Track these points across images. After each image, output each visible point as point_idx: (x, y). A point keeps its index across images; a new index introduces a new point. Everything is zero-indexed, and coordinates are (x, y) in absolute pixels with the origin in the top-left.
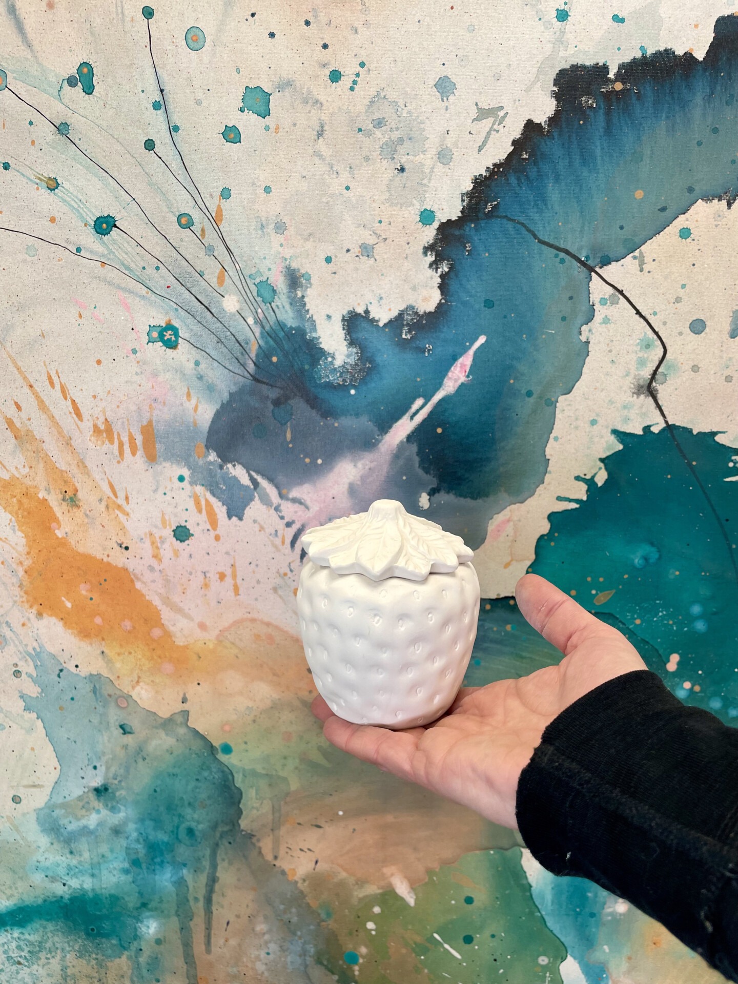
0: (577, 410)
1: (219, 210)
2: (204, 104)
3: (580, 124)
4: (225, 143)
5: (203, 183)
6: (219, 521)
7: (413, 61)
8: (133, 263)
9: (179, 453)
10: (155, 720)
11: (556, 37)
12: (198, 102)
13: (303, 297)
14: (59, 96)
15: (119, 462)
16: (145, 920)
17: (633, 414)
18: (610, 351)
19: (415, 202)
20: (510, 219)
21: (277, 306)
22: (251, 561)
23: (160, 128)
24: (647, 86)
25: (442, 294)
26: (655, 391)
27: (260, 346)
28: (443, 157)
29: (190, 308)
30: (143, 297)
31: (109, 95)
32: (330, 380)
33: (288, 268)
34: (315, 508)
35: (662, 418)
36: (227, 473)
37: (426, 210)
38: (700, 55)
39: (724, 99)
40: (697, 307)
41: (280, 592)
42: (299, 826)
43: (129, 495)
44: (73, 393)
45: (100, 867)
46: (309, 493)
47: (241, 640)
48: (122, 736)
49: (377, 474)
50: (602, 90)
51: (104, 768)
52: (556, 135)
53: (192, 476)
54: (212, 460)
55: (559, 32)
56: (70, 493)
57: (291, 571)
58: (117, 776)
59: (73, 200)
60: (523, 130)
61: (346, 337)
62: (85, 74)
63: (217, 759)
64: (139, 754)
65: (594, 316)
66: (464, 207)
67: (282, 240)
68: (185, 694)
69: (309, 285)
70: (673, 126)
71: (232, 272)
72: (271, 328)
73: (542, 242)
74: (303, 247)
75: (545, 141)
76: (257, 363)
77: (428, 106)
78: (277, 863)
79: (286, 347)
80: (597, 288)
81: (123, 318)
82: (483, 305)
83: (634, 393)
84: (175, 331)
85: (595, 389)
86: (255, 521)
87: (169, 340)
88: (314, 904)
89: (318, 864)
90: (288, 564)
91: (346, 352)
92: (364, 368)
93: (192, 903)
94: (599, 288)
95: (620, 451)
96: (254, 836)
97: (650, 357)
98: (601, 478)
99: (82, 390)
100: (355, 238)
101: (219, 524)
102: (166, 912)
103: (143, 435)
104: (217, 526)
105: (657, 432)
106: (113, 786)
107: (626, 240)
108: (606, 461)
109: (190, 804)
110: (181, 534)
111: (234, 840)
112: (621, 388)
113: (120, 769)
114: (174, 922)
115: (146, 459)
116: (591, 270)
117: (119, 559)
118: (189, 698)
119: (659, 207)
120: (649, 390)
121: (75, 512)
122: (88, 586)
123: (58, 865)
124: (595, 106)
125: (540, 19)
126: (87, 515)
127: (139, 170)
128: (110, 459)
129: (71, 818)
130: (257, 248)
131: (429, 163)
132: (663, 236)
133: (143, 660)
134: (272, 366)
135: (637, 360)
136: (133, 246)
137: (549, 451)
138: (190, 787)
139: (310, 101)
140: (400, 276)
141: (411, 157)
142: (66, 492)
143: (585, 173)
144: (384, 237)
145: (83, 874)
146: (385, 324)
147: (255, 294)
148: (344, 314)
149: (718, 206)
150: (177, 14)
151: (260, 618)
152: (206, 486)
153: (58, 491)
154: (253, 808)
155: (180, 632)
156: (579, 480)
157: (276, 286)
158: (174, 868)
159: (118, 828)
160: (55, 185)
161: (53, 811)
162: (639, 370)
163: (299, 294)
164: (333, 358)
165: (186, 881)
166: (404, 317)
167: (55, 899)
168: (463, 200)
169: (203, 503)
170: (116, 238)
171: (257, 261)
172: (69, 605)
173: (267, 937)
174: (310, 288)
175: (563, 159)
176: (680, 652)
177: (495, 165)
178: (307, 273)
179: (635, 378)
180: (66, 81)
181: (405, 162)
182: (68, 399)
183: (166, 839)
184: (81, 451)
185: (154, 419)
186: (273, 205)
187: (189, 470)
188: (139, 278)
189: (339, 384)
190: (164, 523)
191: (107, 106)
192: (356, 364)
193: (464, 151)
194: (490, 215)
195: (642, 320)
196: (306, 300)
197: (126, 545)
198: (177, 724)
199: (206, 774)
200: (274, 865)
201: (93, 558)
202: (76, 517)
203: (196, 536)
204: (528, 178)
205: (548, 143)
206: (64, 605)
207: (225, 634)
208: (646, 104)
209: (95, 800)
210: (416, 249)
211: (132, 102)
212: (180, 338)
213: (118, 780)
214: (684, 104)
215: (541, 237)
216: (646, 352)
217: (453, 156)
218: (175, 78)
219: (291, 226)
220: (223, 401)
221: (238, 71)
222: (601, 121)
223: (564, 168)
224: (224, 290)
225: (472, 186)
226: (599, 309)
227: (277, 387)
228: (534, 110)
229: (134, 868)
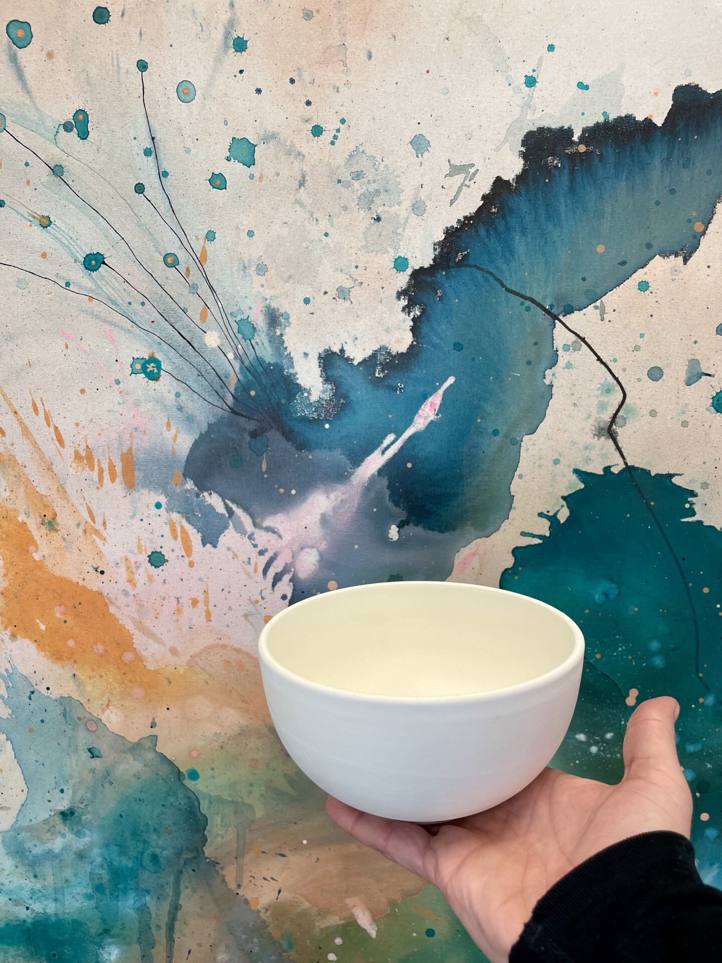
0: (540, 449)
1: (204, 251)
2: (193, 152)
3: (545, 182)
4: (212, 189)
5: (189, 225)
6: (193, 547)
7: (391, 120)
8: (119, 298)
9: (157, 481)
10: (123, 744)
11: (525, 102)
12: (188, 151)
13: (282, 335)
14: (55, 140)
15: (98, 488)
16: (106, 947)
17: (594, 454)
18: (573, 395)
19: (389, 249)
20: (479, 268)
21: (257, 343)
22: (223, 587)
23: (150, 173)
24: (609, 149)
25: (414, 336)
26: (615, 433)
27: (239, 380)
28: (417, 208)
29: (173, 342)
30: (128, 331)
31: (103, 141)
32: (306, 414)
33: (268, 307)
34: (287, 537)
35: (621, 459)
36: (203, 501)
37: (400, 257)
38: (659, 121)
39: (681, 162)
40: (654, 355)
41: (250, 618)
42: (263, 854)
43: (107, 521)
44: (57, 420)
45: (63, 891)
46: (282, 522)
47: (211, 666)
48: (90, 759)
49: (348, 505)
50: (567, 151)
51: (70, 792)
52: (523, 192)
53: (168, 503)
54: (189, 489)
55: (526, 98)
56: (49, 517)
57: (263, 598)
58: (84, 800)
59: (64, 237)
60: (493, 186)
61: (322, 374)
62: (80, 121)
63: (183, 784)
64: (106, 778)
65: (557, 361)
66: (436, 255)
67: (263, 282)
68: (154, 719)
69: (287, 324)
70: (633, 186)
71: (214, 309)
72: (251, 363)
73: (507, 290)
74: (283, 288)
75: (513, 197)
76: (236, 396)
77: (403, 161)
78: (241, 892)
79: (264, 381)
80: (561, 336)
81: (107, 350)
82: (452, 348)
83: (595, 435)
84: (158, 363)
85: (558, 430)
86: (229, 549)
87: (152, 372)
88: (276, 935)
89: (281, 894)
90: (260, 591)
91: (321, 388)
92: (339, 404)
93: (154, 931)
94: (563, 335)
95: (581, 489)
96: (217, 863)
97: (611, 401)
98: (564, 515)
99: (65, 418)
100: (332, 281)
101: (193, 550)
102: (128, 939)
103: (122, 462)
104: (191, 553)
105: (616, 472)
106: (80, 810)
107: (587, 291)
108: (568, 499)
109: (155, 830)
110: (157, 559)
111: (198, 868)
112: (583, 429)
113: (86, 793)
114: (136, 949)
115: (125, 486)
116: (555, 317)
117: (94, 583)
118: (157, 723)
119: (620, 261)
120: (609, 432)
121: (53, 536)
122: (62, 609)
123: (22, 888)
124: (560, 166)
125: (510, 85)
126: (64, 539)
127: (128, 211)
128: (90, 485)
129: (35, 842)
130: (239, 288)
131: (403, 214)
132: (623, 289)
133: (114, 683)
134: (250, 400)
135: (598, 404)
136: (120, 283)
137: (513, 488)
138: (155, 813)
139: (293, 153)
140: (375, 318)
141: (386, 208)
142: (45, 516)
143: (550, 228)
144: (360, 281)
145: (47, 898)
146: (359, 363)
147: (236, 331)
148: (321, 352)
149: (673, 262)
150: (170, 68)
151: (230, 645)
152: (182, 513)
153: (37, 515)
154: (218, 835)
155: (152, 656)
156: (542, 517)
157: (256, 324)
158: (137, 895)
159: (82, 853)
160: (48, 223)
161: (19, 834)
162: (600, 414)
163: (278, 332)
164: (310, 394)
165: (149, 908)
166: (377, 356)
167: (18, 923)
168: (435, 250)
169: (179, 529)
170: (104, 274)
171: (239, 300)
172: (43, 627)
174: (288, 326)
175: (529, 214)
176: (639, 687)
177: (466, 218)
178: (286, 312)
179: (595, 421)
180: (62, 127)
181: (381, 212)
182: (51, 426)
183: (130, 865)
184: (61, 476)
185: (134, 447)
186: (255, 248)
187: (166, 498)
188: (125, 312)
189: (314, 418)
190: (139, 547)
191: (100, 150)
192: (331, 400)
193: (437, 204)
194: (462, 264)
195: (602, 366)
196: (284, 338)
197: (102, 570)
198: (145, 749)
199: (172, 799)
200: (238, 894)
201: (68, 582)
202: (54, 540)
203: (170, 562)
204: (496, 230)
205: (516, 199)
206: (39, 627)
207: (197, 659)
208: (608, 165)
209: (61, 824)
210: (390, 293)
211: (124, 148)
212: (162, 371)
213: (84, 804)
214: (643, 167)
215: (508, 286)
216: (606, 397)
217: (426, 208)
218: (166, 127)
219: (272, 268)
220: (201, 432)
221: (226, 123)
222: (565, 180)
223: (530, 222)
224: (207, 326)
225: (444, 236)
226: (562, 354)
227: (254, 420)
228: (503, 168)
229: (97, 893)
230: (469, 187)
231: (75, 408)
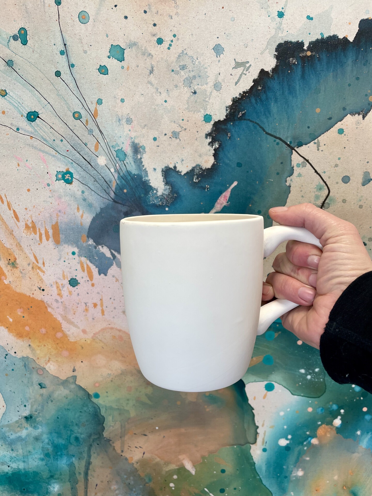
1: (96, 110)
2: (88, 53)
3: (288, 72)
4: (100, 75)
5: (87, 95)
6: (94, 276)
7: (202, 35)
8: (48, 137)
9: (72, 240)
10: (58, 381)
11: (277, 26)
12: (85, 52)
13: (141, 158)
14: (8, 45)
15: (39, 244)
16: (52, 484)
18: (301, 191)
19: (201, 110)
20: (251, 121)
21: (127, 163)
22: (110, 297)
23: (64, 65)
24: (323, 54)
25: (215, 159)
27: (117, 183)
28: (217, 87)
29: (79, 162)
30: (54, 156)
31: (36, 46)
32: (155, 203)
33: (133, 143)
36: (99, 251)
37: (207, 114)
38: (351, 39)
39: (363, 62)
40: (346, 169)
42: (135, 435)
43: (45, 262)
44: (14, 207)
45: (28, 457)
47: (105, 339)
48: (40, 389)
50: (300, 55)
51: (30, 406)
52: (276, 78)
53: (79, 252)
54: (91, 244)
55: (278, 23)
56: (12, 260)
58: (37, 410)
59: (15, 102)
60: (259, 74)
61: (164, 180)
62: (23, 34)
63: (91, 400)
64: (49, 398)
65: (293, 173)
66: (227, 113)
67: (130, 128)
68: (74, 367)
69: (144, 152)
70: (336, 75)
71: (102, 144)
72: (124, 174)
73: (267, 133)
74: (141, 132)
75: (270, 81)
76: (116, 193)
77: (209, 59)
78: (123, 454)
79: (131, 184)
80: (296, 159)
81: (42, 167)
82: (236, 165)
84: (71, 174)
86: (113, 276)
87: (68, 179)
88: (142, 475)
89: (145, 454)
91: (164, 188)
92: (174, 197)
93: (77, 475)
94: (296, 158)
96: (111, 440)
97: (322, 195)
99: (19, 205)
100: (169, 128)
101: (94, 277)
102: (63, 480)
103: (53, 230)
104: (93, 279)
106: (35, 415)
107: (310, 134)
109: (76, 424)
110: (74, 283)
111: (100, 443)
113: (39, 406)
114: (68, 485)
115: (54, 243)
116: (293, 149)
117: (39, 296)
118: (76, 369)
119: (328, 117)
121: (15, 271)
122: (22, 310)
123: (5, 456)
124: (296, 63)
125: (269, 16)
126: (21, 272)
127: (52, 87)
128: (35, 243)
129: (12, 432)
130: (116, 132)
131: (209, 90)
133: (52, 349)
134: (124, 194)
135: (315, 196)
136: (48, 128)
138: (77, 416)
139: (146, 54)
140: (193, 149)
141: (199, 86)
142: (10, 260)
143: (291, 98)
144: (185, 128)
145: (19, 461)
146: (185, 174)
147: (115, 156)
148: (163, 168)
149: (357, 118)
150: (74, 4)
151: (115, 327)
152: (87, 258)
153: (5, 259)
154: (110, 426)
155: (72, 334)
157: (127, 152)
158: (68, 458)
159: (37, 437)
160: (5, 94)
161: (2, 429)
162: (316, 201)
163: (139, 157)
164: (157, 191)
165: (74, 464)
166: (195, 170)
167: (4, 474)
168: (227, 110)
169: (85, 266)
170: (39, 123)
171: (117, 139)
172: (11, 320)
173: (117, 492)
174: (145, 153)
175: (279, 90)
177: (244, 92)
178: (143, 146)
180: (12, 37)
181: (197, 89)
182: (11, 210)
183: (63, 442)
184: (18, 238)
185: (59, 221)
186: (125, 109)
187: (78, 249)
188: (52, 145)
189: (160, 205)
190: (64, 276)
191: (35, 52)
192: (169, 195)
193: (228, 84)
194: (241, 118)
195: (318, 175)
196: (142, 160)
197: (43, 288)
198: (70, 383)
199: (85, 409)
200: (122, 455)
201: (25, 295)
202: (15, 273)
203: (81, 283)
204: (261, 100)
205: (272, 82)
206: (9, 320)
207: (97, 336)
208: (323, 63)
209: (25, 423)
210: (202, 135)
211: (49, 51)
212: (74, 179)
213: (38, 412)
214: (342, 64)
215: (267, 131)
216: (319, 192)
217: (222, 87)
218: (72, 38)
219: (135, 120)
220: (97, 213)
221: (107, 36)
222: (299, 71)
223: (280, 95)
224: (98, 153)
225: (232, 103)
226: (296, 169)
227: (127, 206)
228: (265, 64)
229: (46, 458)
230: (246, 74)
231: (25, 200)
